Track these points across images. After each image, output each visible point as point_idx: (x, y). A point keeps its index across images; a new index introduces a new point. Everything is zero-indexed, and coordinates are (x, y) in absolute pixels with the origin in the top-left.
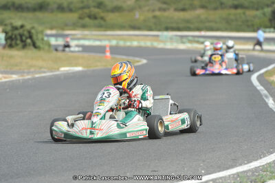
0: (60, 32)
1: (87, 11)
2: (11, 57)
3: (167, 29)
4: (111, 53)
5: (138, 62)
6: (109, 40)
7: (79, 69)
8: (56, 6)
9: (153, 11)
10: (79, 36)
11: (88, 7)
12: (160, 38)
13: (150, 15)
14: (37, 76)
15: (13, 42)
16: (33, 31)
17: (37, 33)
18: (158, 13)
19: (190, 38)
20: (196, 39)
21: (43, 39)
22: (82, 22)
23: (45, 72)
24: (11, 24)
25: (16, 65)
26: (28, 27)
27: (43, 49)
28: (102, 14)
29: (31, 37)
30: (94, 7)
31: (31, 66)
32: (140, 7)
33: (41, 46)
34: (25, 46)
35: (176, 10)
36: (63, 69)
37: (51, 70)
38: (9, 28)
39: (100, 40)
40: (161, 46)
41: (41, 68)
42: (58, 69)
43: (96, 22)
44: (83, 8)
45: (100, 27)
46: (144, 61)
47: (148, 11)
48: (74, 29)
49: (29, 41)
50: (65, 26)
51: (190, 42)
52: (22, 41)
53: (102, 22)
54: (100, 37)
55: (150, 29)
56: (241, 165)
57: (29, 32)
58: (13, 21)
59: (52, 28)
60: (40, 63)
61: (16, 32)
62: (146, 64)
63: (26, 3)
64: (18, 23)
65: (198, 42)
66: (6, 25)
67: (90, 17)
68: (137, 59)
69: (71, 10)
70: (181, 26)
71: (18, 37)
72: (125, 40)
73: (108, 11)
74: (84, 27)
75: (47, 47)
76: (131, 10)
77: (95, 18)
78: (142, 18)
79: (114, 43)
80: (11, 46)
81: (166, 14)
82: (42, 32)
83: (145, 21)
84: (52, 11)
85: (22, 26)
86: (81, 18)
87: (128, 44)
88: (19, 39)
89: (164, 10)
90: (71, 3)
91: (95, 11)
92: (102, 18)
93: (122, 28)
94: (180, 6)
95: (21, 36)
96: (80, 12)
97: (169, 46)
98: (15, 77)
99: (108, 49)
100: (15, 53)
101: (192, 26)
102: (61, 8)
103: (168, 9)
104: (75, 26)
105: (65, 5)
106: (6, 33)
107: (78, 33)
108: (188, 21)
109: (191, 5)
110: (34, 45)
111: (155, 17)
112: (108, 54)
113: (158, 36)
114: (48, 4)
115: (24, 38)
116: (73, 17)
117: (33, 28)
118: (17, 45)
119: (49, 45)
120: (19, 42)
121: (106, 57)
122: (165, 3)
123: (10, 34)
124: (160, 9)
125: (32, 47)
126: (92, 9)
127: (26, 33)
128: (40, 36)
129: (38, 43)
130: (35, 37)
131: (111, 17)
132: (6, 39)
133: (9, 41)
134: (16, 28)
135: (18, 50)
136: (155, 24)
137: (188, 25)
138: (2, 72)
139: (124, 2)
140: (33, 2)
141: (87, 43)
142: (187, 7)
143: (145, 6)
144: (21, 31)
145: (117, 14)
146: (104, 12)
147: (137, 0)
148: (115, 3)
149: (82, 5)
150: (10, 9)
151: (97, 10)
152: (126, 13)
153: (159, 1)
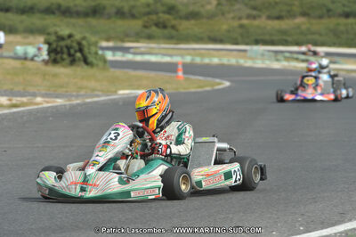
0: (119, 44)
1: (154, 17)
2: (55, 75)
3: (257, 42)
4: (185, 73)
5: (220, 84)
6: (182, 56)
8: (114, 10)
9: (240, 18)
10: (143, 50)
12: (249, 54)
13: (236, 23)
14: (88, 100)
15: (59, 56)
16: (84, 43)
17: (89, 45)
18: (245, 22)
19: (287, 55)
20: (295, 56)
21: (96, 53)
22: (147, 31)
23: (98, 96)
24: (56, 33)
25: (62, 87)
26: (78, 37)
27: (97, 65)
28: (173, 22)
29: (81, 50)
30: (164, 12)
31: (81, 88)
32: (223, 14)
33: (95, 61)
34: (73, 62)
35: (269, 18)
36: (121, 92)
37: (106, 93)
38: (53, 38)
39: (171, 56)
40: (249, 64)
41: (93, 90)
42: (116, 92)
43: (166, 32)
44: (148, 13)
45: (170, 38)
46: (227, 84)
47: (233, 18)
48: (138, 41)
49: (78, 55)
50: (126, 36)
51: (287, 59)
52: (70, 55)
53: (174, 32)
54: (170, 52)
55: (237, 43)
56: (350, 220)
57: (79, 44)
58: (58, 29)
59: (108, 40)
60: (93, 84)
61: (62, 43)
62: (229, 87)
63: (76, 6)
64: (65, 32)
65: (297, 59)
66: (49, 34)
67: (157, 25)
68: (218, 80)
69: (133, 16)
70: (275, 38)
71: (65, 50)
72: (202, 56)
73: (181, 18)
74: (150, 38)
75: (101, 64)
76: (211, 16)
77: (165, 27)
78: (225, 27)
79: (188, 59)
80: (55, 62)
81: (256, 22)
82: (96, 44)
83: (229, 31)
84: (109, 17)
85: (70, 36)
86: (145, 27)
87: (207, 61)
88: (65, 52)
89: (254, 18)
90: (133, 7)
91: (164, 17)
92: (173, 27)
93: (199, 40)
94: (275, 12)
95: (68, 48)
96: (146, 18)
97: (259, 64)
98: (59, 102)
99: (180, 67)
101: (289, 39)
102: (120, 14)
103: (259, 17)
104: (138, 37)
105: (126, 9)
106: (49, 44)
107: (142, 45)
108: (284, 32)
109: (289, 11)
110: (86, 61)
111: (242, 26)
112: (180, 74)
113: (245, 51)
114: (104, 8)
115: (72, 51)
116: (136, 24)
117: (84, 38)
118: (63, 59)
119: (105, 61)
120: (65, 56)
121: (178, 77)
122: (254, 8)
123: (54, 46)
124: (249, 17)
125: (82, 63)
126: (161, 15)
127: (75, 45)
128: (93, 49)
129: (91, 59)
130: (86, 50)
131: (185, 26)
132: (50, 52)
133: (53, 55)
134: (61, 38)
135: (63, 66)
136: (242, 35)
137: (285, 37)
138: (43, 96)
139: (203, 6)
140: (84, 4)
141: (153, 59)
142: (283, 14)
143: (229, 12)
144: (68, 42)
145: (193, 22)
146: (175, 19)
147: (219, 4)
148: (191, 8)
149: (147, 10)
150: (53, 13)
151: (167, 16)
152: (204, 21)
153: (246, 5)
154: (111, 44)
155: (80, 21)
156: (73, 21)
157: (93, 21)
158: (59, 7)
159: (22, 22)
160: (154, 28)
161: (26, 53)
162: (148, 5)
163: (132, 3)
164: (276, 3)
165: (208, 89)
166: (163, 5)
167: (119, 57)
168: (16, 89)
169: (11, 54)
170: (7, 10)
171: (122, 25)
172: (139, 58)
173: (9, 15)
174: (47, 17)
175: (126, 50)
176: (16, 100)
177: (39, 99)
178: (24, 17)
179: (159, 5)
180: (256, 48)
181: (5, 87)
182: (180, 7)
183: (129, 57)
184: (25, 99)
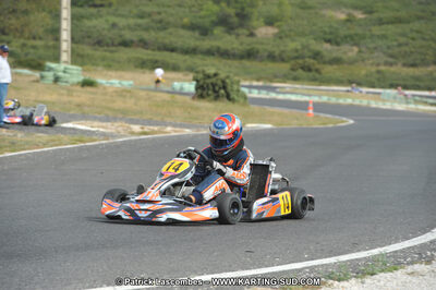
0: (268, 84)
1: (300, 61)
2: (197, 109)
3: (392, 86)
4: (315, 110)
5: (343, 122)
6: (320, 96)
7: (269, 126)
8: (266, 54)
9: (378, 65)
10: (288, 90)
11: (303, 57)
12: (381, 97)
13: (374, 69)
15: (205, 93)
16: (227, 81)
17: (232, 83)
18: (382, 68)
19: (417, 98)
20: (425, 100)
21: (238, 91)
22: (295, 74)
24: (203, 71)
25: (196, 119)
26: (222, 75)
27: (238, 102)
28: (318, 66)
29: (224, 88)
30: (309, 57)
32: (363, 60)
33: (236, 97)
34: (217, 98)
35: (404, 65)
36: (249, 125)
38: (200, 76)
39: (310, 95)
40: (381, 105)
43: (311, 74)
44: (297, 58)
45: (314, 80)
46: (351, 122)
47: (372, 64)
48: (285, 82)
49: (222, 91)
50: (275, 77)
51: (416, 102)
52: (215, 91)
53: (317, 75)
54: (311, 92)
55: (374, 87)
57: (223, 82)
58: (205, 68)
59: (258, 80)
61: (209, 81)
62: (351, 125)
63: (233, 49)
64: (211, 71)
65: (426, 103)
66: (197, 72)
67: (303, 68)
68: (344, 119)
69: (283, 60)
70: (408, 83)
71: (211, 87)
72: (339, 97)
73: (324, 63)
74: (296, 79)
75: (242, 100)
76: (352, 62)
77: (310, 70)
78: (363, 72)
80: (201, 97)
81: (393, 69)
82: (239, 82)
83: (367, 76)
84: (261, 61)
85: (215, 75)
86: (293, 69)
87: (341, 101)
88: (211, 89)
89: (391, 64)
90: (283, 52)
91: (310, 61)
92: (317, 71)
93: (339, 82)
94: (410, 60)
95: (214, 85)
96: (293, 62)
97: (388, 106)
98: (187, 131)
99: (311, 105)
100: (205, 104)
101: (422, 84)
102: (272, 57)
103: (396, 64)
104: (285, 78)
105: (277, 54)
106: (197, 81)
107: (288, 85)
108: (417, 79)
109: (423, 60)
110: (228, 97)
111: (379, 72)
112: (311, 111)
113: (379, 93)
114: (258, 52)
115: (217, 88)
116: (285, 67)
117: (228, 77)
118: (208, 95)
119: (245, 98)
120: (210, 92)
121: (309, 114)
122: (392, 56)
123: (201, 83)
124: (386, 63)
125: (225, 99)
126: (307, 60)
127: (220, 83)
128: (235, 87)
129: (233, 95)
130: (229, 88)
131: (328, 70)
132: (197, 88)
133: (200, 91)
134: (209, 77)
135: (210, 101)
136: (379, 80)
137: (418, 83)
138: (174, 126)
139: (345, 53)
140: (240, 48)
141: (293, 97)
142: (418, 62)
143: (368, 59)
144: (214, 80)
145: (335, 67)
146: (319, 63)
147: (360, 52)
148: (334, 55)
149: (296, 55)
150: (213, 55)
151: (312, 61)
152: (346, 66)
153: (384, 53)
154: (261, 83)
155: (236, 63)
156: (229, 62)
157: (246, 63)
158: (218, 49)
159: (185, 61)
160: (300, 71)
161: (182, 88)
162: (297, 51)
163: (282, 48)
164: (412, 52)
165: (331, 125)
166: (310, 51)
167: (264, 95)
168: (155, 119)
169: (169, 89)
170: (173, 50)
171: (272, 67)
172: (281, 97)
173: (174, 54)
174: (206, 58)
175: (273, 89)
176: (147, 129)
177: (169, 129)
178: (187, 57)
179: (306, 51)
180: (388, 91)
181: (145, 117)
182: (325, 53)
183: (273, 95)
184: (156, 128)
